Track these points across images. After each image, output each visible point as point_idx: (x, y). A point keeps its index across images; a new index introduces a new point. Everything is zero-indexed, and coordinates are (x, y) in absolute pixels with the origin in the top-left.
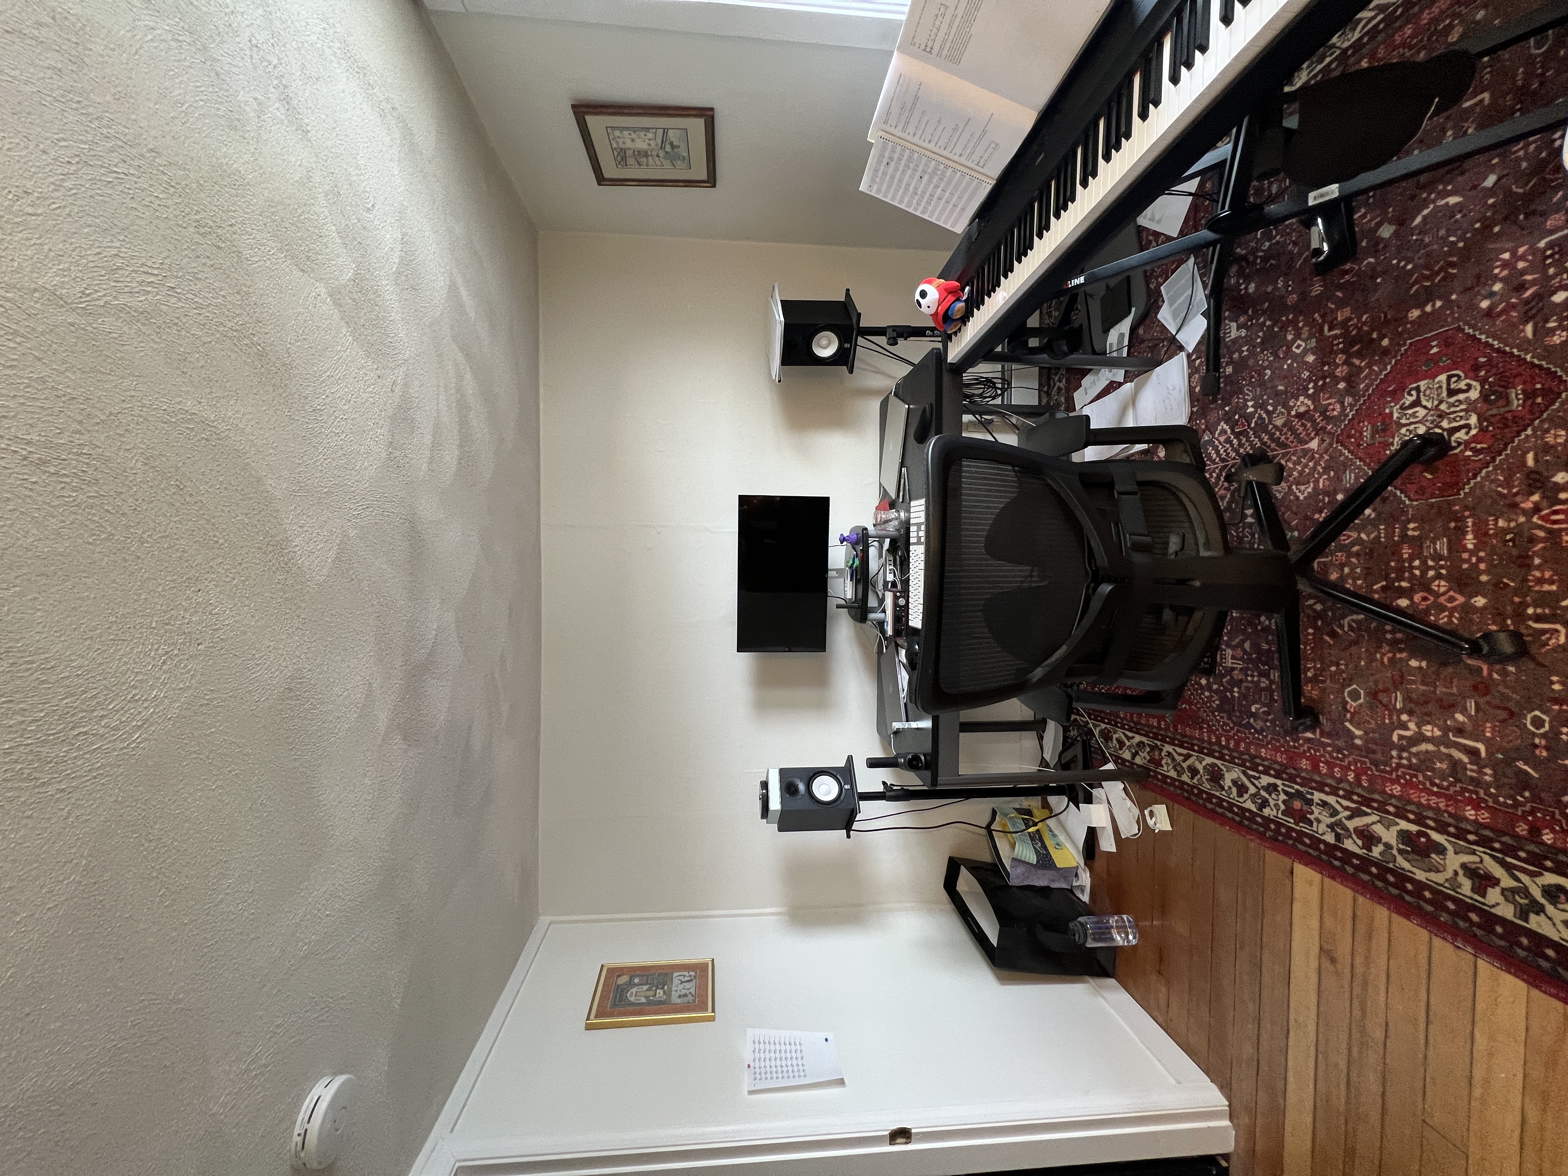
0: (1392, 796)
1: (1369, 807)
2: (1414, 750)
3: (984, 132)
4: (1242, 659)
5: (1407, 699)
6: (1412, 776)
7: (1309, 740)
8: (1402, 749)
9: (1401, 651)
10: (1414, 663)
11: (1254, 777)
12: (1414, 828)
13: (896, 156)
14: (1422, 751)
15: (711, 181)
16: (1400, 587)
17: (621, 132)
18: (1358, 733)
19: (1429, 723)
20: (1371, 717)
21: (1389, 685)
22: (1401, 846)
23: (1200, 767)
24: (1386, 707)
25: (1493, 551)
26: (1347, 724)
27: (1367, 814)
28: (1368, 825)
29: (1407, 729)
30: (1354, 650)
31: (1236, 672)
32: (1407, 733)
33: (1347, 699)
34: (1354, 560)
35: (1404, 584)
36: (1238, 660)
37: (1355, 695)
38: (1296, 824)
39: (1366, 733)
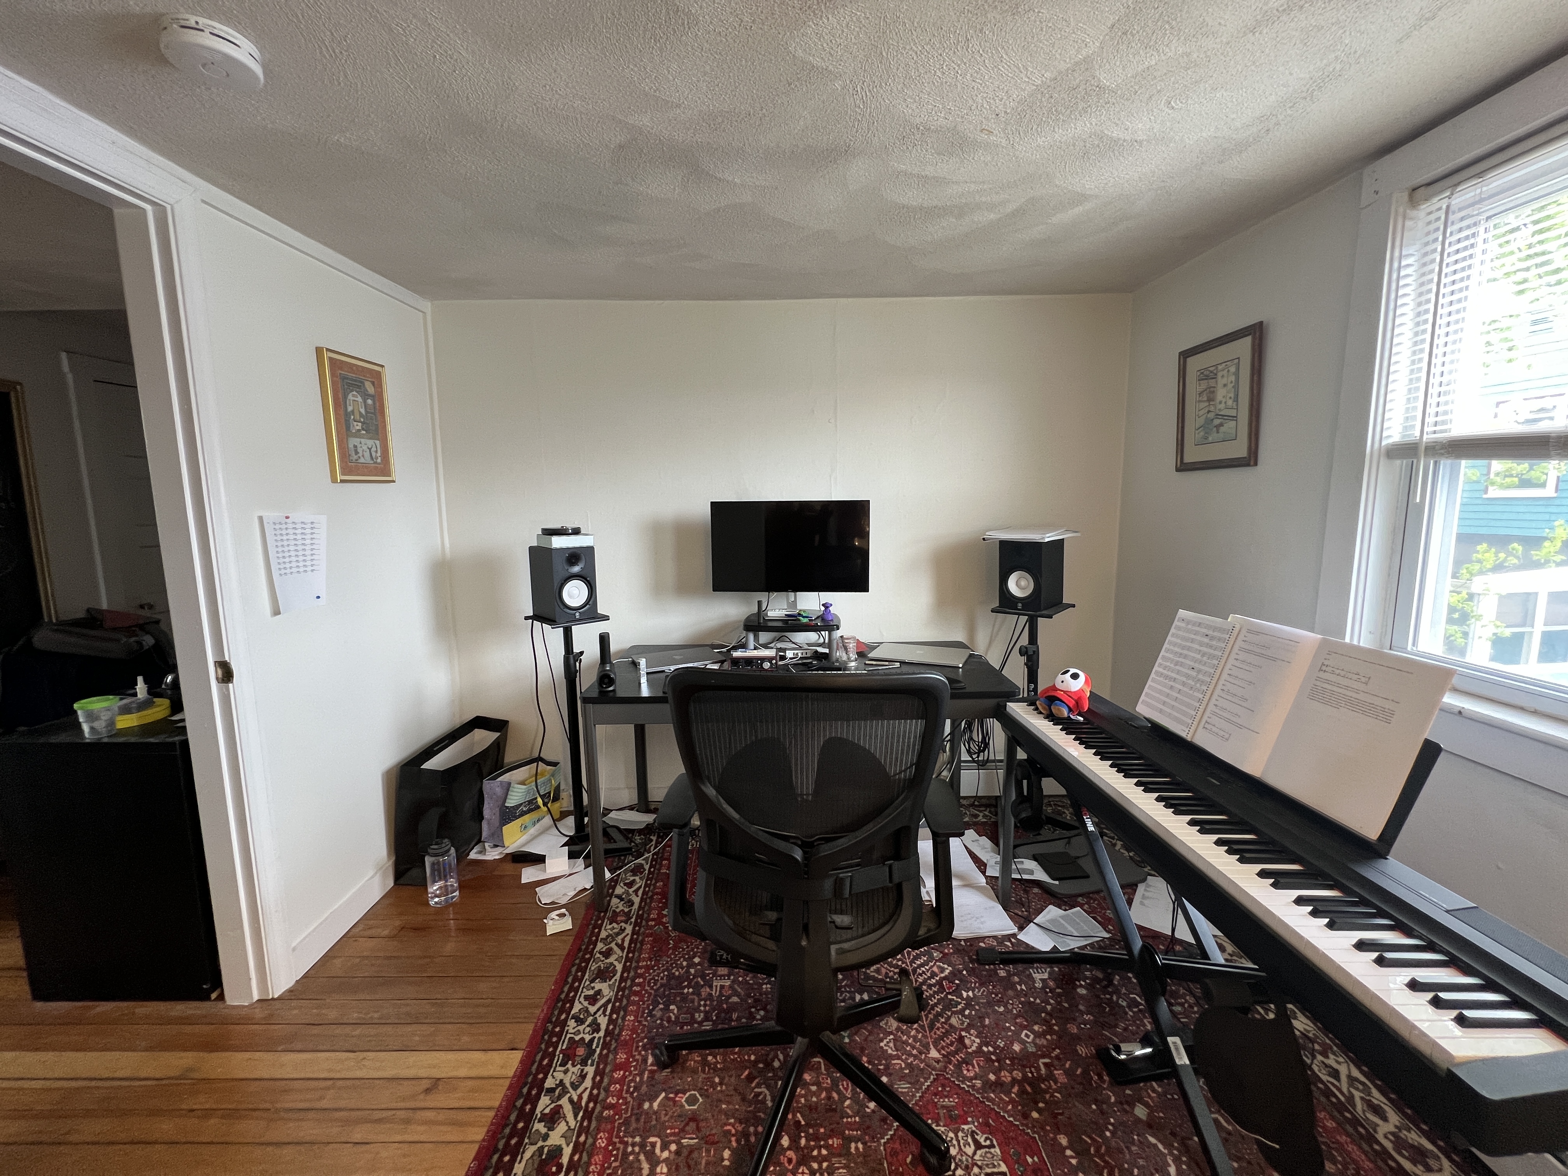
0: (595, 1140)
1: (583, 1119)
2: (642, 1157)
3: (1240, 726)
4: (721, 995)
5: (692, 1149)
6: (616, 1156)
7: (645, 1060)
8: (642, 1146)
9: (738, 1141)
10: (727, 1154)
11: (604, 1013)
12: (565, 1160)
13: (1214, 643)
14: (640, 1164)
15: (1183, 467)
16: (801, 1137)
17: (1234, 374)
18: (655, 1105)
19: (669, 1170)
20: (672, 1117)
21: (705, 1132)
22: (546, 1150)
23: (612, 959)
24: (682, 1130)
26: (663, 1095)
27: (576, 1116)
28: (565, 1117)
29: (662, 1151)
30: (737, 1098)
31: (708, 990)
32: (658, 1151)
33: (688, 1094)
34: (824, 1095)
35: (803, 1142)
36: (720, 991)
37: (692, 1101)
38: (562, 1051)
39: (655, 1113)
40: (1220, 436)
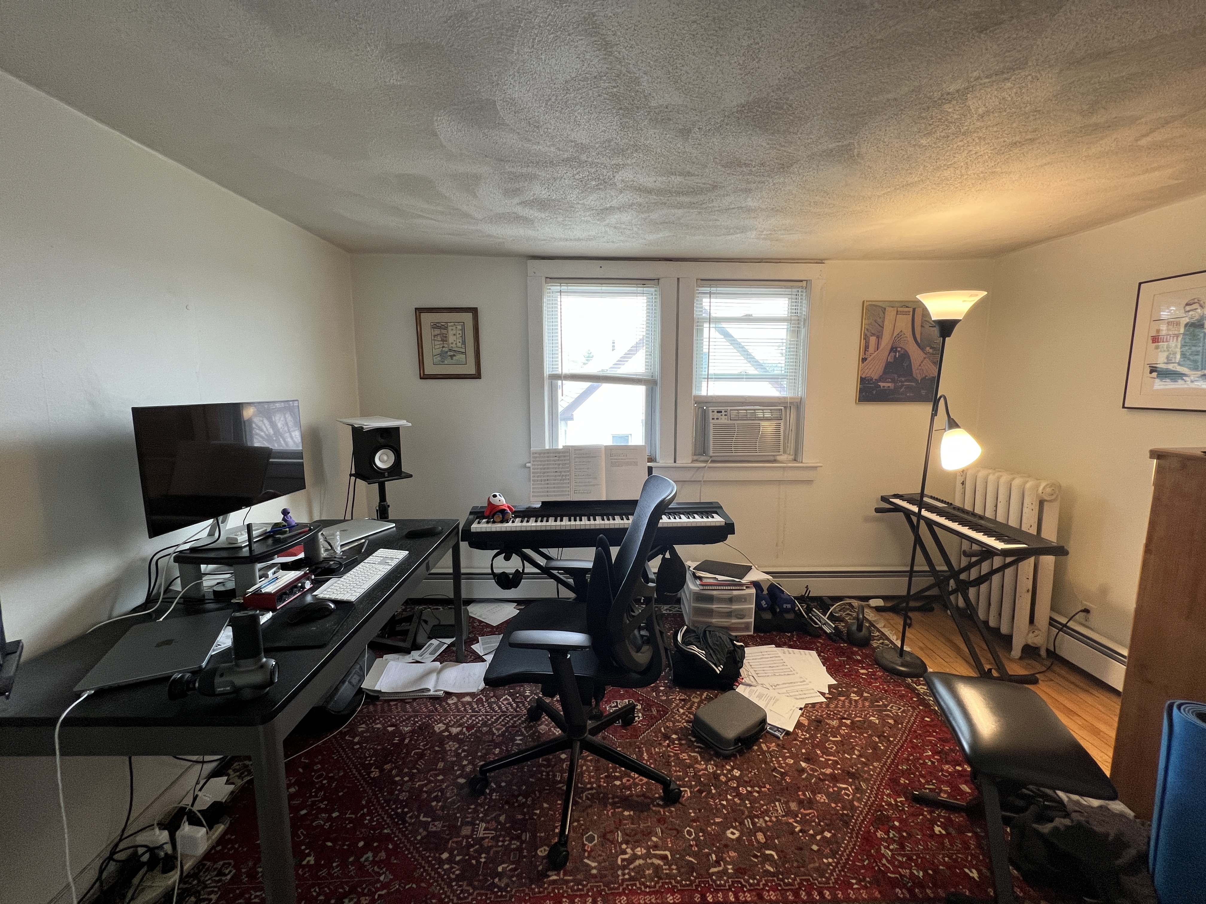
2: (632, 866)
4: (495, 829)
5: (625, 834)
6: (632, 885)
7: (554, 882)
8: (624, 868)
9: (619, 807)
10: (626, 813)
13: (561, 458)
18: (594, 864)
19: (638, 847)
20: (603, 851)
21: (612, 827)
24: (612, 842)
25: (655, 760)
26: (586, 861)
29: (626, 853)
30: (589, 811)
31: (487, 840)
32: (627, 856)
33: (585, 842)
34: (589, 763)
35: (617, 774)
36: (492, 830)
37: (591, 839)
39: (599, 863)
40: (454, 361)
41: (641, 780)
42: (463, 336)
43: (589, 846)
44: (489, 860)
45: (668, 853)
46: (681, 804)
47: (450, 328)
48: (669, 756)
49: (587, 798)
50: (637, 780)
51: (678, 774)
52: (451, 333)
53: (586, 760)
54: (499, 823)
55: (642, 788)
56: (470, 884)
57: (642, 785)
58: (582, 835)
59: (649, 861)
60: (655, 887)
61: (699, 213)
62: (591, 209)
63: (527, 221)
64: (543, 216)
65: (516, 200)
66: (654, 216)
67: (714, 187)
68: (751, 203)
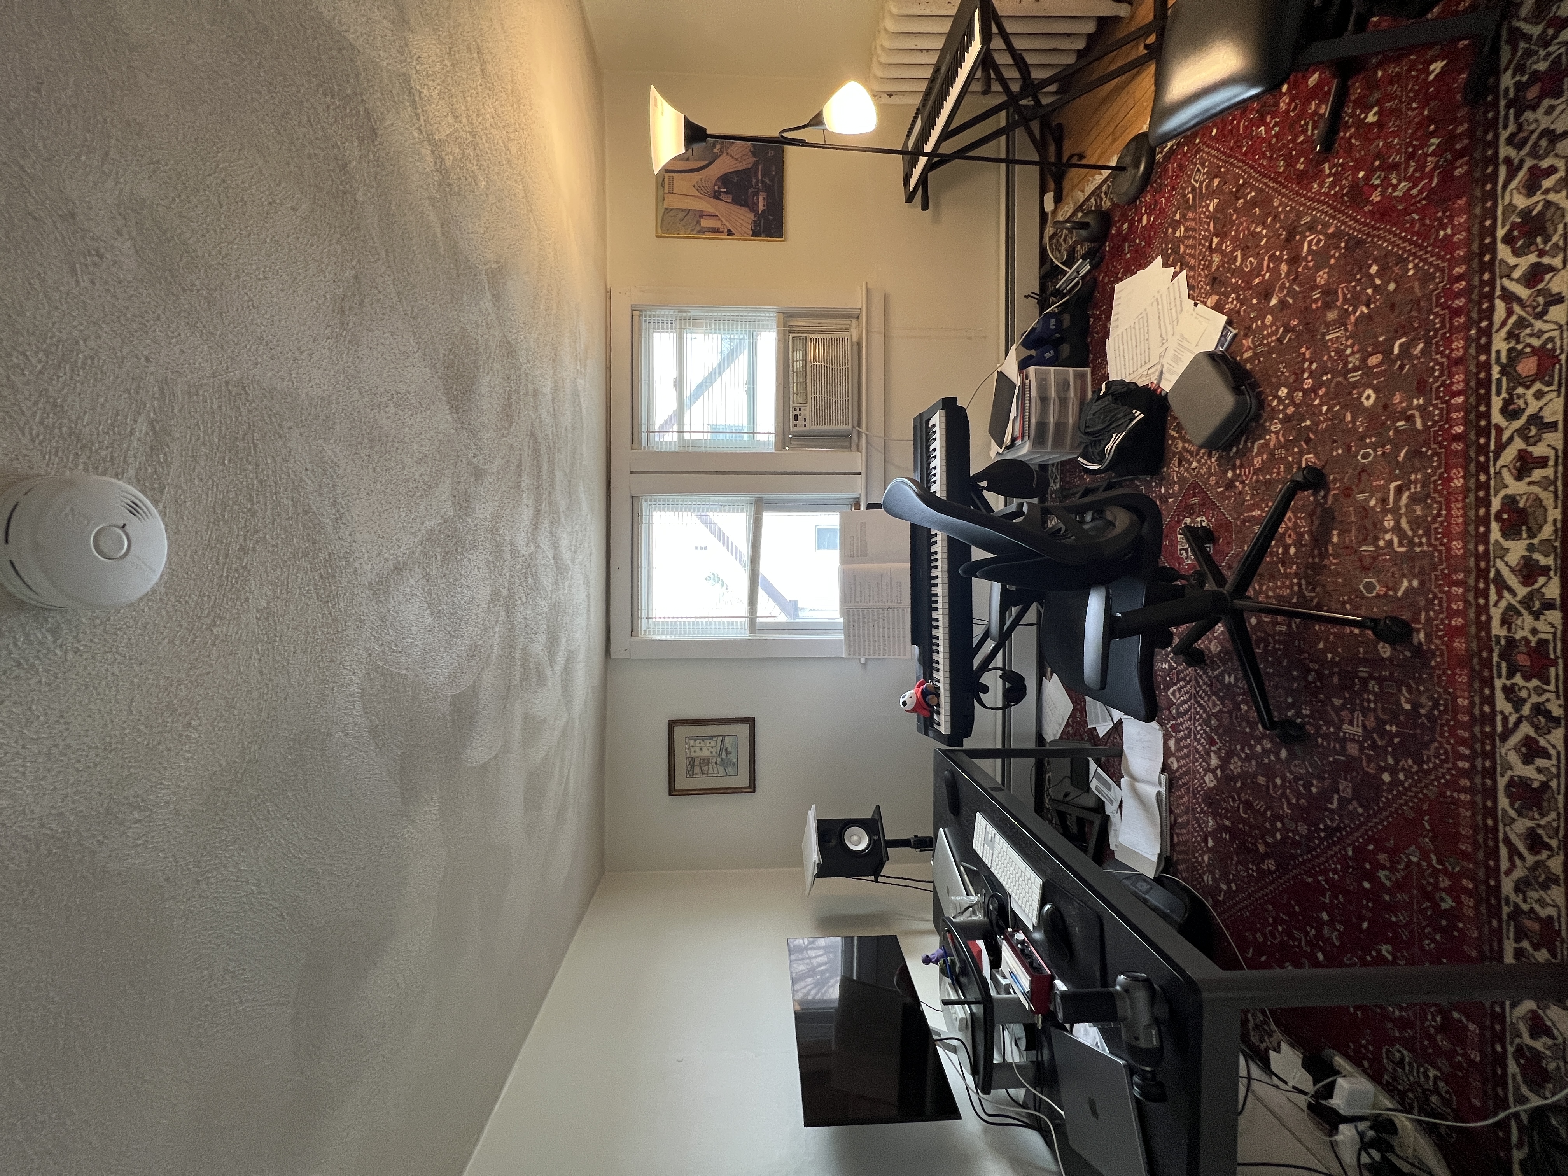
0: (1464, 547)
1: (1488, 571)
2: (1410, 533)
4: (1352, 711)
5: (1364, 541)
6: (1437, 533)
8: (1411, 544)
9: (1327, 550)
10: (1335, 539)
11: (1505, 719)
12: (1495, 526)
13: (856, 618)
15: (752, 787)
16: (1283, 554)
17: (694, 741)
18: (1405, 584)
19: (1382, 524)
20: (1388, 571)
21: (1356, 557)
22: (1524, 535)
24: (1375, 559)
26: (1400, 594)
27: (1498, 572)
29: (1391, 540)
30: (1330, 588)
31: (1367, 723)
32: (1396, 540)
33: (1374, 594)
35: (1280, 551)
37: (1370, 587)
39: (1404, 576)
40: (733, 751)
41: (1290, 519)
42: (703, 738)
43: (1379, 589)
44: (1394, 720)
45: (1393, 485)
46: (1324, 466)
47: (693, 755)
48: (1257, 481)
49: (1313, 590)
50: (1290, 525)
51: (1282, 469)
52: (699, 754)
53: (1261, 591)
54: (1343, 707)
55: (1301, 518)
56: (1427, 746)
57: (1297, 518)
58: (1363, 597)
59: (1403, 511)
60: (1440, 502)
61: (559, 450)
62: (556, 582)
63: (570, 659)
64: (564, 640)
65: (549, 672)
66: (562, 504)
67: (532, 435)
68: (547, 390)
